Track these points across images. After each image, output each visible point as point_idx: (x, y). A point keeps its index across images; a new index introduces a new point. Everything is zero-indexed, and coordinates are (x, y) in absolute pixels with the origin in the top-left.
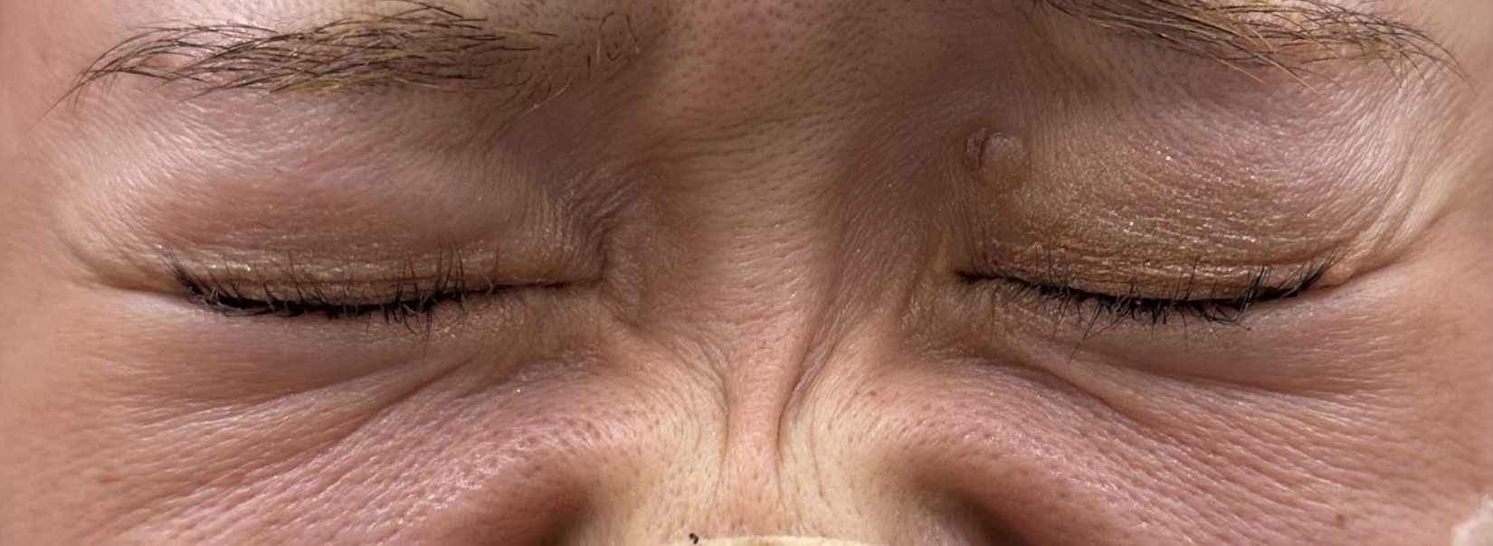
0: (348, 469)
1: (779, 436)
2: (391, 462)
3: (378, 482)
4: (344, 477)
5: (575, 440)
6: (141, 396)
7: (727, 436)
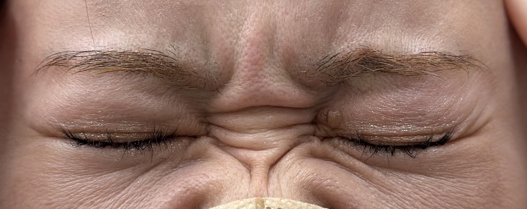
0: (127, 199)
1: (268, 177)
2: (140, 195)
3: (137, 202)
4: (126, 202)
5: (201, 180)
6: (60, 174)
7: (251, 178)
